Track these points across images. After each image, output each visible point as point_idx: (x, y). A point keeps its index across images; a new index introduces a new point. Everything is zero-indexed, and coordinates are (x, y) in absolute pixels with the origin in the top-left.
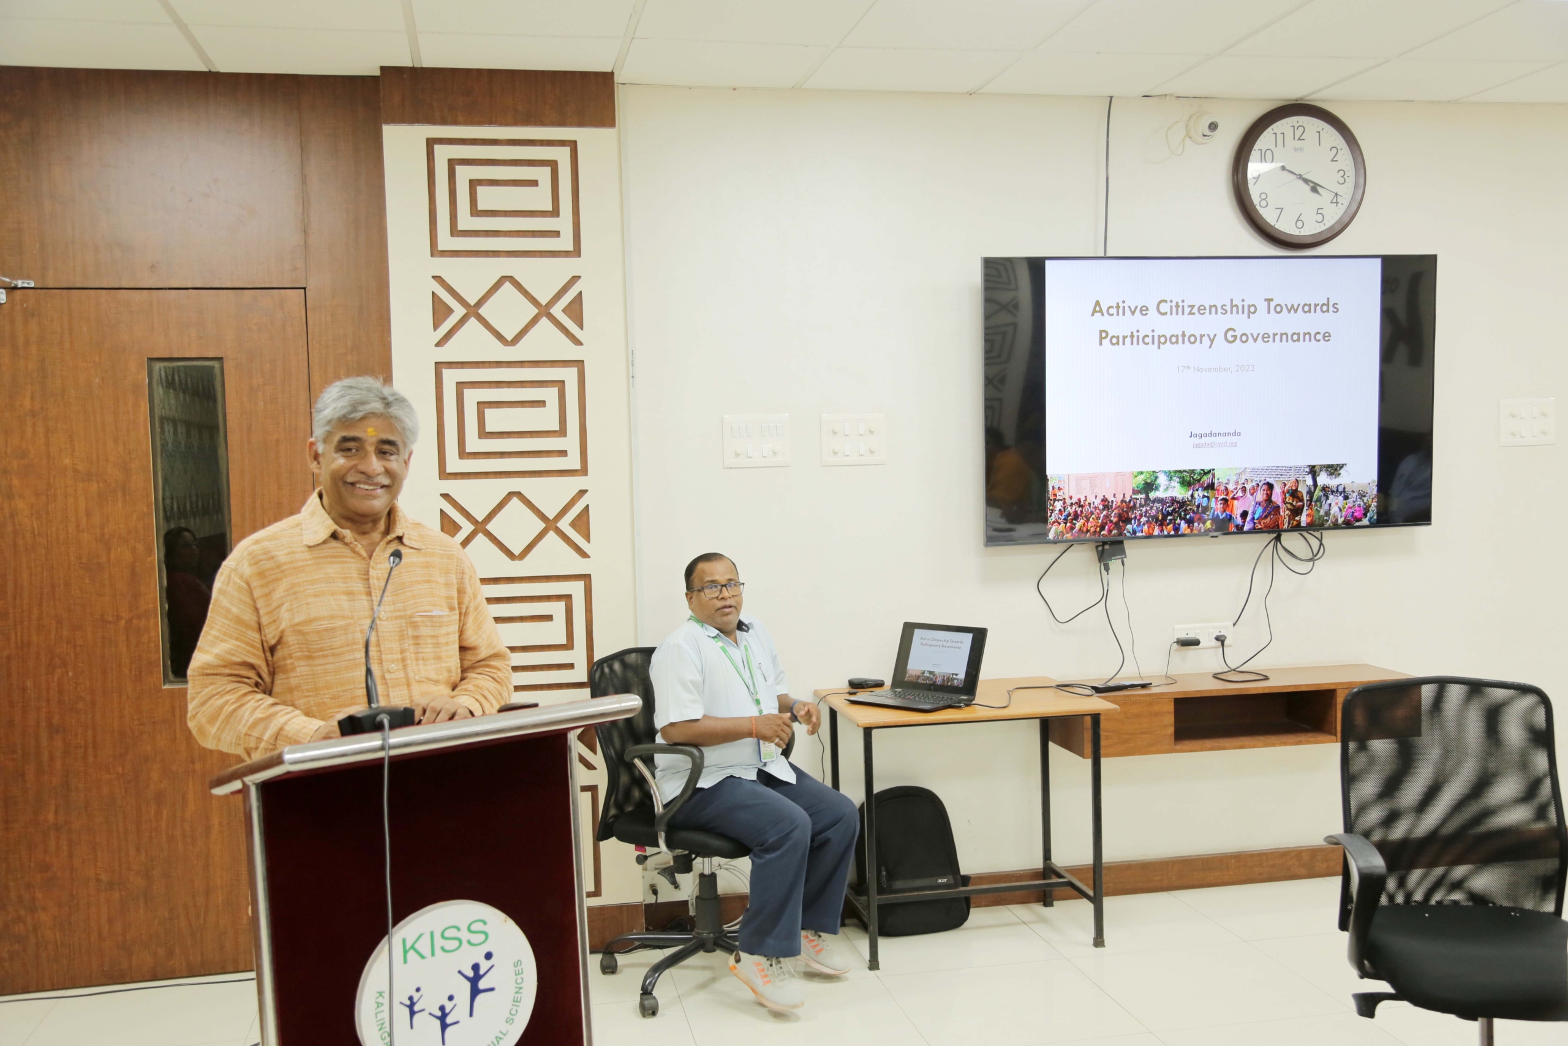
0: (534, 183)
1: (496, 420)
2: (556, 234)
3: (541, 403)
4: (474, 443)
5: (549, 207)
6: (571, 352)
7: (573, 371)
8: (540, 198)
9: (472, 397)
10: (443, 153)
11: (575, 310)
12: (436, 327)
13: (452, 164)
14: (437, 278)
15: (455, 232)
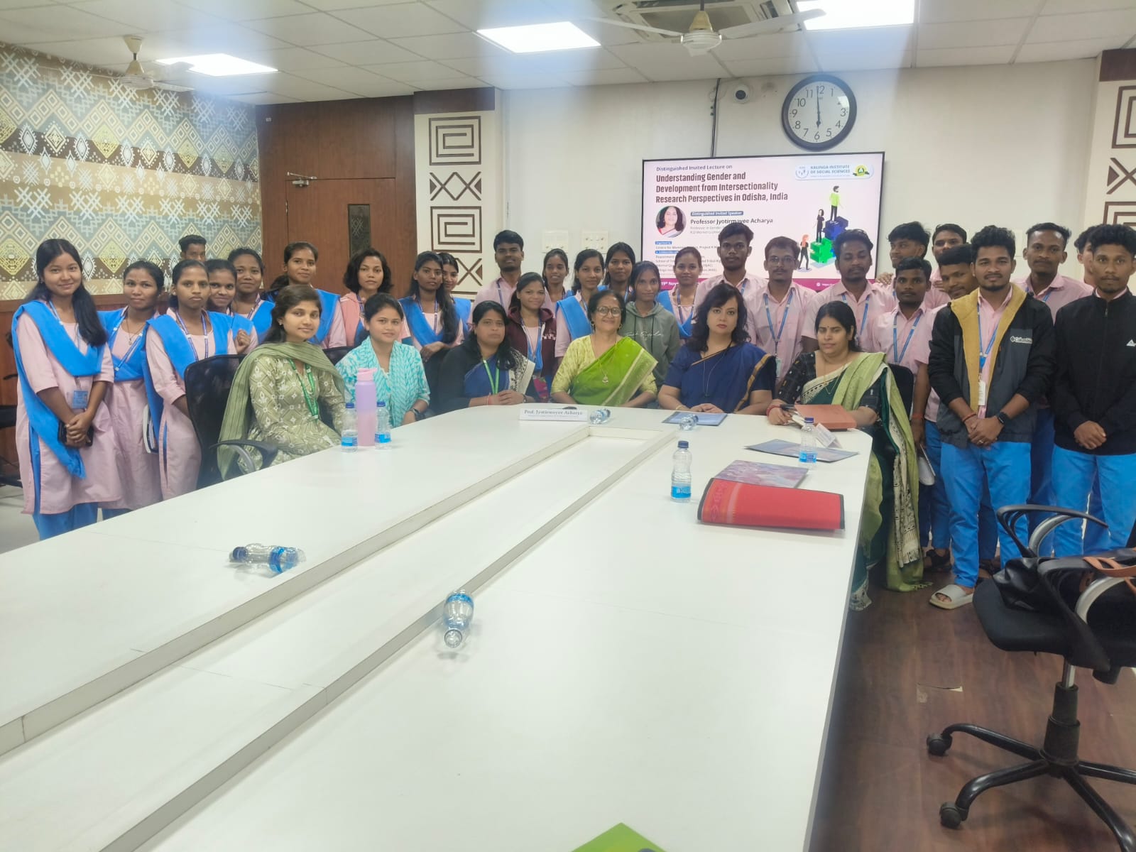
0: (465, 134)
1: (451, 229)
2: (472, 155)
3: (466, 224)
4: (443, 239)
5: (470, 144)
6: (476, 203)
7: (478, 210)
8: (466, 141)
9: (443, 220)
10: (434, 124)
11: (478, 186)
12: (431, 193)
13: (437, 127)
14: (431, 174)
15: (438, 155)
